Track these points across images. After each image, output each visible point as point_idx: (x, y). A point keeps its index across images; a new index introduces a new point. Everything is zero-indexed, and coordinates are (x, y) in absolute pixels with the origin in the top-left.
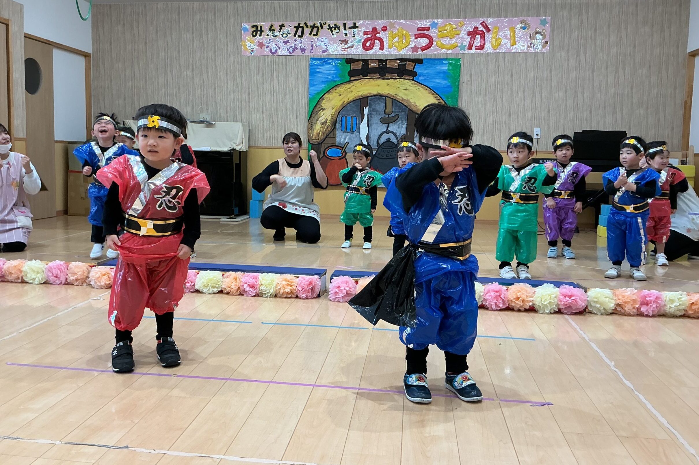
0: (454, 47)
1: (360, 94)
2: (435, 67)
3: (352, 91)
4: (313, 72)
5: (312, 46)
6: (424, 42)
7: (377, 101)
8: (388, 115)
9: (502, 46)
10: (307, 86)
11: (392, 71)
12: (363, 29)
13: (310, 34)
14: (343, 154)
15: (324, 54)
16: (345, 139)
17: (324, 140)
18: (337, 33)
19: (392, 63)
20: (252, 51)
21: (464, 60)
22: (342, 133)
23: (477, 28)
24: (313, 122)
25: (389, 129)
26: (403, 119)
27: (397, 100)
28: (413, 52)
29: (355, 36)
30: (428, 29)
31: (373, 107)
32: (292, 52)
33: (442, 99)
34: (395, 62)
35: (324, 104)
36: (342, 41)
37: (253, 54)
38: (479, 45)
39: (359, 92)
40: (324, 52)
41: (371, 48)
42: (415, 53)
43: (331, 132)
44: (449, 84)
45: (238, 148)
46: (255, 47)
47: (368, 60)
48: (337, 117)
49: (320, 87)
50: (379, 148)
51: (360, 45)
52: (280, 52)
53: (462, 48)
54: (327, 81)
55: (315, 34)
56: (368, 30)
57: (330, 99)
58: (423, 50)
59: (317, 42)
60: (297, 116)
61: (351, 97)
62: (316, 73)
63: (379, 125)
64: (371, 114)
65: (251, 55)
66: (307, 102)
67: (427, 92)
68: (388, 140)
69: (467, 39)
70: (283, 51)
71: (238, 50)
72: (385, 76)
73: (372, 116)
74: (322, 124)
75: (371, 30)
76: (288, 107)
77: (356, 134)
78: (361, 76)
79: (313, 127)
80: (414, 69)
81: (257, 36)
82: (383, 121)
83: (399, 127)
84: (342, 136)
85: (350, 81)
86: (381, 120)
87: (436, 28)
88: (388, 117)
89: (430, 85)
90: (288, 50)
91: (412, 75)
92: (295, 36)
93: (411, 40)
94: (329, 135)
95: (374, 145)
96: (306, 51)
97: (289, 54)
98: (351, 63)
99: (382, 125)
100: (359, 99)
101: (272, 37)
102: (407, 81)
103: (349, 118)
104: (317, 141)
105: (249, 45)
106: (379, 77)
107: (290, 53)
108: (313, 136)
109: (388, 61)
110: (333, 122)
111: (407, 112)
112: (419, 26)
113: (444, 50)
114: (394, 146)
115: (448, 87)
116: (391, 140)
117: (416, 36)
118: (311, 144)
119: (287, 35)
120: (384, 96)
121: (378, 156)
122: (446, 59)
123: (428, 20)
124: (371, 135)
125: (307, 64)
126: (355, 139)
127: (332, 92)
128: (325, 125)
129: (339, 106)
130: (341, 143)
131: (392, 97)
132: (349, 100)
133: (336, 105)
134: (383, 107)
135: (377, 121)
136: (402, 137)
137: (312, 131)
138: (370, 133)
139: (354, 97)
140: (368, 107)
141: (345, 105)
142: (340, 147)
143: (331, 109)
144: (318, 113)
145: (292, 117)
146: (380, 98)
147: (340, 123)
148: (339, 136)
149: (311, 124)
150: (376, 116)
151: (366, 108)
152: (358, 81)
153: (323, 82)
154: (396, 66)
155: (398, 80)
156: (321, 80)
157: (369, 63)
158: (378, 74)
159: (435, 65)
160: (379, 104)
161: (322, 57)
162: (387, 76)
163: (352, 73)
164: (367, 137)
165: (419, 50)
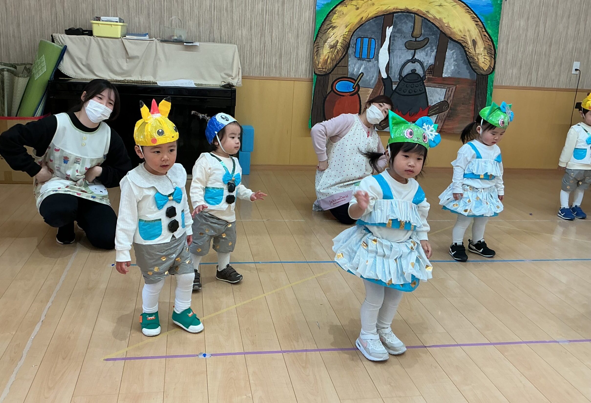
1: (384, 8)
3: (373, 4)
7: (404, 19)
8: (416, 38)
14: (355, 88)
16: (359, 69)
17: (333, 69)
22: (355, 60)
24: (320, 44)
25: (416, 57)
26: (432, 45)
27: (427, 19)
31: (398, 27)
33: (481, 21)
35: (335, 19)
39: (383, 6)
43: (342, 59)
44: (490, 2)
48: (351, 39)
50: (400, 81)
57: (343, 13)
60: (298, 35)
61: (372, 11)
63: (403, 51)
64: (394, 36)
66: (312, 16)
67: (464, 10)
68: (414, 72)
73: (396, 38)
74: (331, 47)
76: (286, 22)
77: (373, 63)
79: (320, 51)
82: (409, 46)
83: (427, 55)
84: (355, 65)
86: (407, 44)
88: (416, 41)
94: (339, 62)
95: (395, 77)
99: (407, 52)
100: (382, 15)
103: (366, 40)
104: (324, 70)
108: (318, 63)
110: (346, 46)
111: (438, 35)
114: (420, 79)
115: (488, 5)
116: (417, 72)
118: (316, 74)
120: (413, 13)
121: (398, 91)
124: (393, 65)
126: (373, 69)
127: (347, 3)
128: (335, 49)
129: (355, 24)
130: (355, 74)
131: (421, 15)
132: (369, 16)
133: (351, 22)
134: (410, 28)
135: (401, 46)
136: (430, 68)
137: (319, 56)
138: (391, 61)
139: (375, 12)
140: (392, 27)
141: (363, 23)
142: (352, 79)
143: (344, 28)
144: (326, 32)
145: (291, 37)
146: (408, 15)
147: (353, 47)
148: (352, 64)
149: (317, 47)
150: (401, 39)
151: (389, 28)
160: (406, 23)
164: (388, 68)
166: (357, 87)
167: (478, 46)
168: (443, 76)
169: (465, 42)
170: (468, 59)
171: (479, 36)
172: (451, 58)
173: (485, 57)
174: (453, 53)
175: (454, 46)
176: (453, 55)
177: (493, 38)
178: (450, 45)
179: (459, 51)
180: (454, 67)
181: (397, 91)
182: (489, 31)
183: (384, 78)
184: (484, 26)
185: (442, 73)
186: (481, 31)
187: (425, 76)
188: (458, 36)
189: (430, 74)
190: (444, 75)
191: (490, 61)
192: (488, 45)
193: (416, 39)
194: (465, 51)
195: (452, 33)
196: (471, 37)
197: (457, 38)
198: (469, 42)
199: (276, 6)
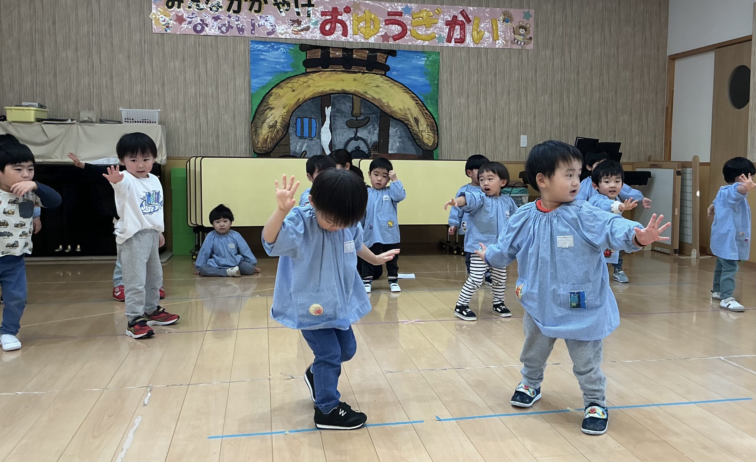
0: (431, 38)
1: (320, 90)
2: (411, 62)
3: (309, 86)
4: (255, 60)
5: (253, 25)
6: (396, 29)
7: (342, 100)
9: (485, 41)
10: (247, 78)
11: (359, 63)
12: (320, 8)
13: (250, 9)
15: (269, 37)
16: (301, 147)
17: (274, 148)
18: (287, 10)
19: (359, 54)
20: (168, 27)
21: (442, 55)
22: (297, 139)
23: (456, 17)
24: (258, 124)
25: (358, 135)
26: (374, 123)
27: (366, 99)
28: (383, 42)
29: (310, 17)
30: (400, 14)
31: (337, 106)
32: (225, 31)
33: (420, 100)
34: (362, 52)
35: (272, 101)
36: (294, 21)
37: (169, 31)
38: (459, 37)
39: (318, 88)
40: (269, 33)
41: (331, 32)
42: (386, 42)
43: (282, 138)
44: (427, 82)
46: (171, 22)
47: (329, 47)
48: (290, 119)
49: (267, 80)
51: (317, 28)
52: (208, 31)
53: (440, 39)
54: (274, 72)
55: (257, 9)
56: (327, 11)
57: (279, 95)
58: (395, 40)
59: (259, 21)
60: (234, 116)
61: (308, 93)
62: (259, 61)
63: (345, 130)
64: (334, 116)
65: (166, 33)
66: (247, 98)
67: (402, 91)
68: (358, 148)
69: (445, 29)
70: (213, 30)
71: (146, 24)
72: (351, 68)
73: (336, 118)
74: (271, 127)
75: (331, 10)
76: (221, 104)
77: (315, 141)
78: (320, 67)
79: (258, 131)
80: (386, 62)
81: (174, 8)
82: (350, 125)
83: (369, 133)
84: (297, 144)
85: (306, 74)
86: (348, 123)
87: (410, 14)
88: (357, 120)
89: (406, 82)
90: (219, 28)
91: (384, 69)
92: (229, 10)
93: (380, 25)
94: (279, 141)
96: (245, 32)
97: (222, 34)
98: (306, 51)
99: (349, 130)
100: (319, 96)
101: (196, 10)
102: (378, 76)
103: (306, 120)
104: (264, 149)
105: (163, 19)
106: (344, 69)
107: (222, 32)
108: (258, 143)
109: (354, 51)
110: (286, 126)
111: (379, 114)
112: (389, 10)
113: (420, 41)
114: (366, 156)
115: (426, 85)
116: (361, 149)
117: (387, 22)
118: (256, 153)
119: (218, 9)
120: (350, 94)
122: (423, 52)
123: (400, 4)
124: (336, 142)
125: (247, 48)
126: (315, 148)
127: (282, 86)
128: (275, 128)
129: (293, 104)
130: (297, 152)
131: (360, 96)
132: (306, 98)
133: (288, 103)
134: (349, 108)
135: (342, 125)
136: (374, 145)
137: (257, 136)
138: (334, 139)
139: (312, 94)
140: (331, 107)
141: (300, 104)
143: (282, 108)
144: (264, 113)
145: (227, 118)
146: (345, 96)
147: (294, 127)
148: (294, 143)
149: (255, 127)
150: (341, 119)
151: (328, 108)
152: (317, 74)
153: (269, 73)
154: (365, 57)
155: (367, 75)
156: (267, 71)
157: (331, 52)
158: (342, 66)
159: (410, 58)
160: (345, 104)
161: (268, 41)
162: (354, 69)
163: (308, 63)
164: (331, 145)
165: (391, 39)
167: (421, 123)
169: (407, 120)
170: (411, 135)
171: (420, 114)
172: (395, 136)
173: (429, 134)
174: (396, 131)
175: (396, 124)
176: (397, 132)
177: (434, 115)
178: (392, 123)
179: (402, 129)
180: (400, 144)
182: (430, 109)
185: (388, 150)
186: (422, 110)
187: (370, 153)
188: (399, 114)
189: (375, 151)
190: (390, 152)
191: (434, 137)
192: (430, 122)
193: (356, 118)
194: (409, 129)
195: (392, 112)
196: (412, 115)
197: (399, 116)
198: (411, 120)
199: (210, 90)
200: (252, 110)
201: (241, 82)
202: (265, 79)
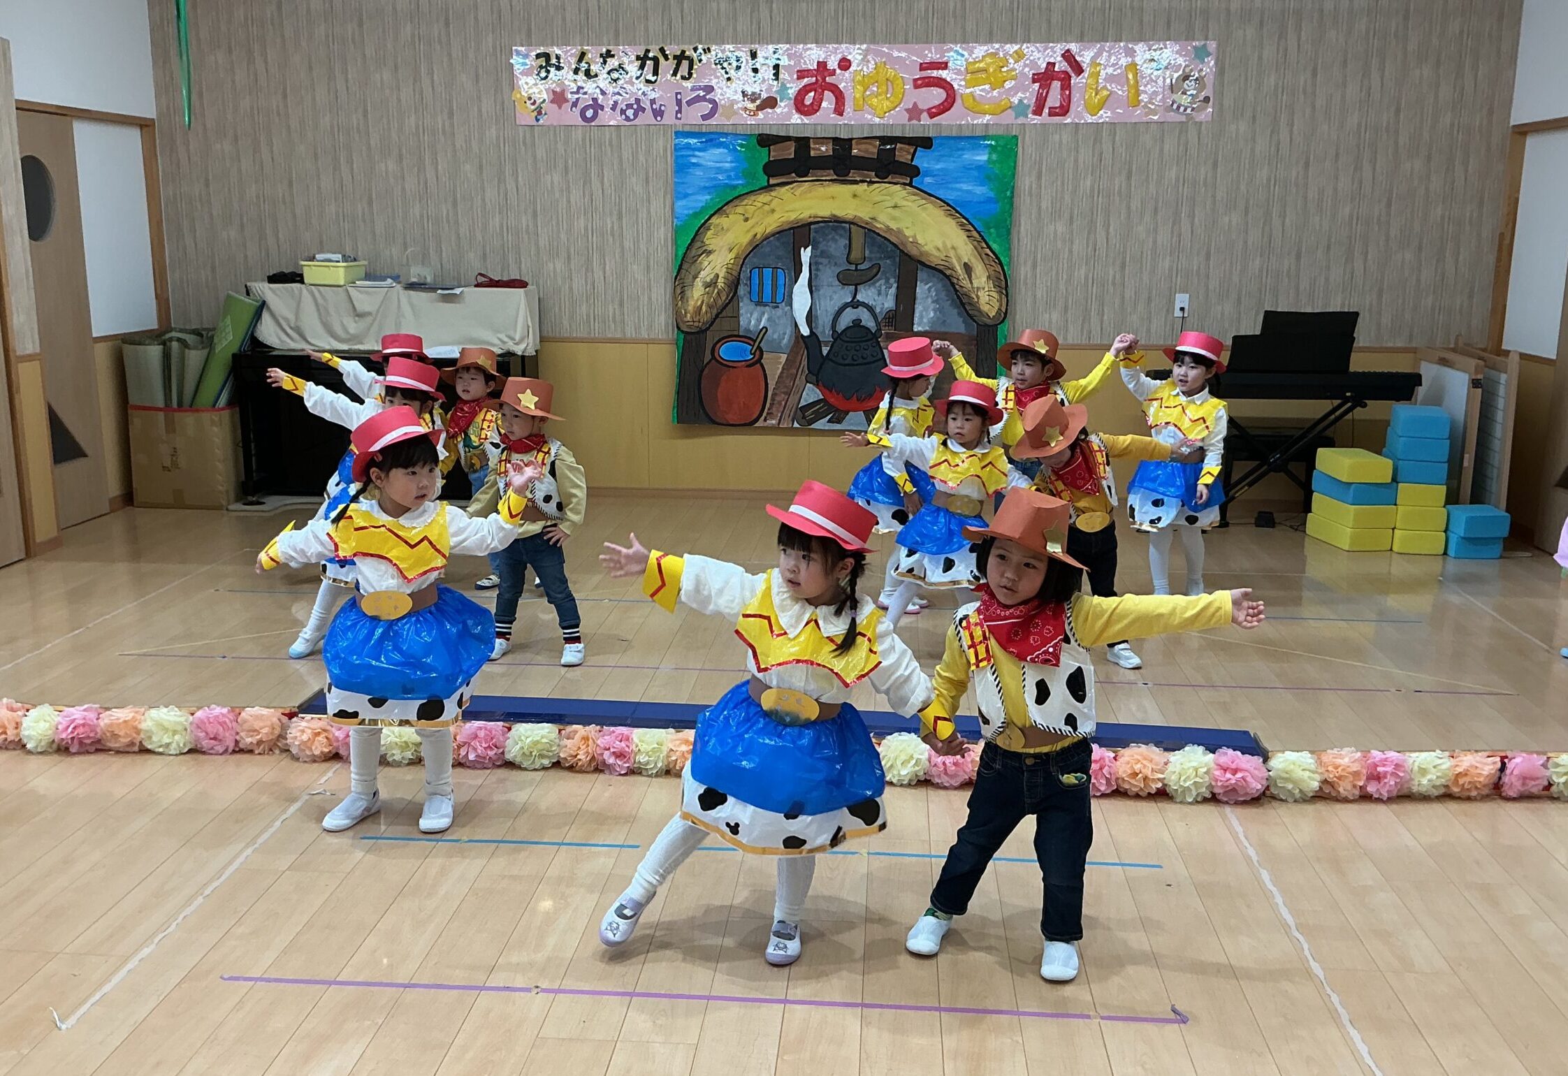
0: (1003, 109)
1: (792, 216)
2: (960, 156)
3: (773, 211)
4: (682, 167)
5: (679, 103)
6: (936, 96)
7: (830, 233)
8: (857, 265)
10: (669, 200)
11: (863, 164)
13: (675, 74)
14: (754, 354)
15: (706, 123)
16: (759, 321)
17: (712, 323)
19: (863, 147)
20: (540, 115)
21: (1024, 140)
22: (752, 306)
23: (1053, 64)
24: (685, 281)
25: (859, 297)
26: (888, 275)
27: (874, 232)
28: (910, 120)
30: (943, 66)
31: (822, 246)
32: (632, 117)
33: (976, 229)
34: (870, 144)
35: (710, 239)
38: (1057, 103)
39: (790, 214)
40: (706, 118)
41: (814, 109)
42: (915, 122)
43: (727, 305)
44: (992, 194)
45: (519, 350)
46: (545, 103)
47: (808, 139)
48: (741, 270)
49: (701, 201)
50: (835, 340)
51: (790, 101)
53: (1020, 109)
54: (714, 187)
55: (686, 74)
56: (807, 68)
57: (723, 228)
58: (932, 116)
60: (648, 266)
61: (771, 223)
62: (689, 168)
63: (834, 288)
64: (817, 263)
65: (535, 123)
66: (670, 235)
67: (942, 213)
68: (857, 323)
69: (1032, 90)
71: (505, 110)
72: (847, 175)
73: (820, 266)
74: (707, 285)
75: (815, 67)
76: (626, 247)
77: (784, 309)
78: (793, 175)
79: (687, 292)
80: (912, 160)
82: (844, 279)
83: (879, 294)
84: (751, 315)
85: (769, 188)
86: (841, 276)
88: (856, 270)
89: (949, 196)
91: (909, 173)
93: (905, 91)
95: (825, 334)
96: (666, 116)
97: (627, 123)
98: (769, 146)
99: (842, 288)
100: (791, 229)
102: (898, 187)
103: (768, 272)
104: (696, 324)
106: (835, 177)
107: (627, 119)
108: (686, 314)
109: (854, 142)
110: (732, 282)
111: (898, 259)
112: (922, 60)
113: (981, 116)
114: (870, 336)
115: (988, 201)
116: (863, 323)
117: (918, 83)
118: (683, 332)
119: (622, 77)
120: (846, 222)
121: (833, 359)
122: (985, 138)
124: (819, 312)
125: (669, 146)
126: (783, 323)
127: (727, 212)
128: (714, 288)
129: (744, 245)
130: (752, 330)
131: (862, 225)
132: (768, 231)
133: (737, 242)
134: (843, 248)
135: (830, 279)
136: (888, 316)
137: (684, 301)
138: (815, 306)
139: (778, 224)
140: (810, 247)
141: (757, 244)
142: (748, 339)
143: (727, 252)
144: (696, 261)
145: (637, 270)
146: (837, 227)
147: (746, 285)
148: (746, 313)
149: (681, 285)
150: (829, 268)
151: (805, 250)
152: (787, 187)
153: (705, 189)
154: (873, 153)
155: (876, 185)
156: (702, 184)
157: (812, 146)
158: (832, 172)
159: (959, 150)
160: (835, 241)
161: (704, 131)
162: (854, 175)
163: (773, 169)
164: (810, 318)
165: (925, 115)
166: (758, 352)
167: (975, 274)
168: (915, 330)
169: (949, 268)
170: (958, 297)
171: (975, 257)
172: (927, 297)
173: (991, 293)
174: (930, 288)
175: (929, 275)
176: (930, 292)
177: (1002, 259)
178: (922, 275)
179: (940, 285)
180: (935, 313)
181: (831, 356)
182: (994, 246)
183: (805, 334)
184: (983, 238)
185: (913, 324)
186: (980, 249)
187: (879, 330)
188: (935, 259)
189: (889, 325)
190: (917, 327)
191: (1000, 301)
192: (994, 270)
193: (856, 267)
194: (953, 284)
195: (922, 254)
196: (959, 259)
197: (934, 261)
198: (958, 268)
199: (609, 222)
200: (676, 256)
201: (659, 207)
202: (696, 201)
